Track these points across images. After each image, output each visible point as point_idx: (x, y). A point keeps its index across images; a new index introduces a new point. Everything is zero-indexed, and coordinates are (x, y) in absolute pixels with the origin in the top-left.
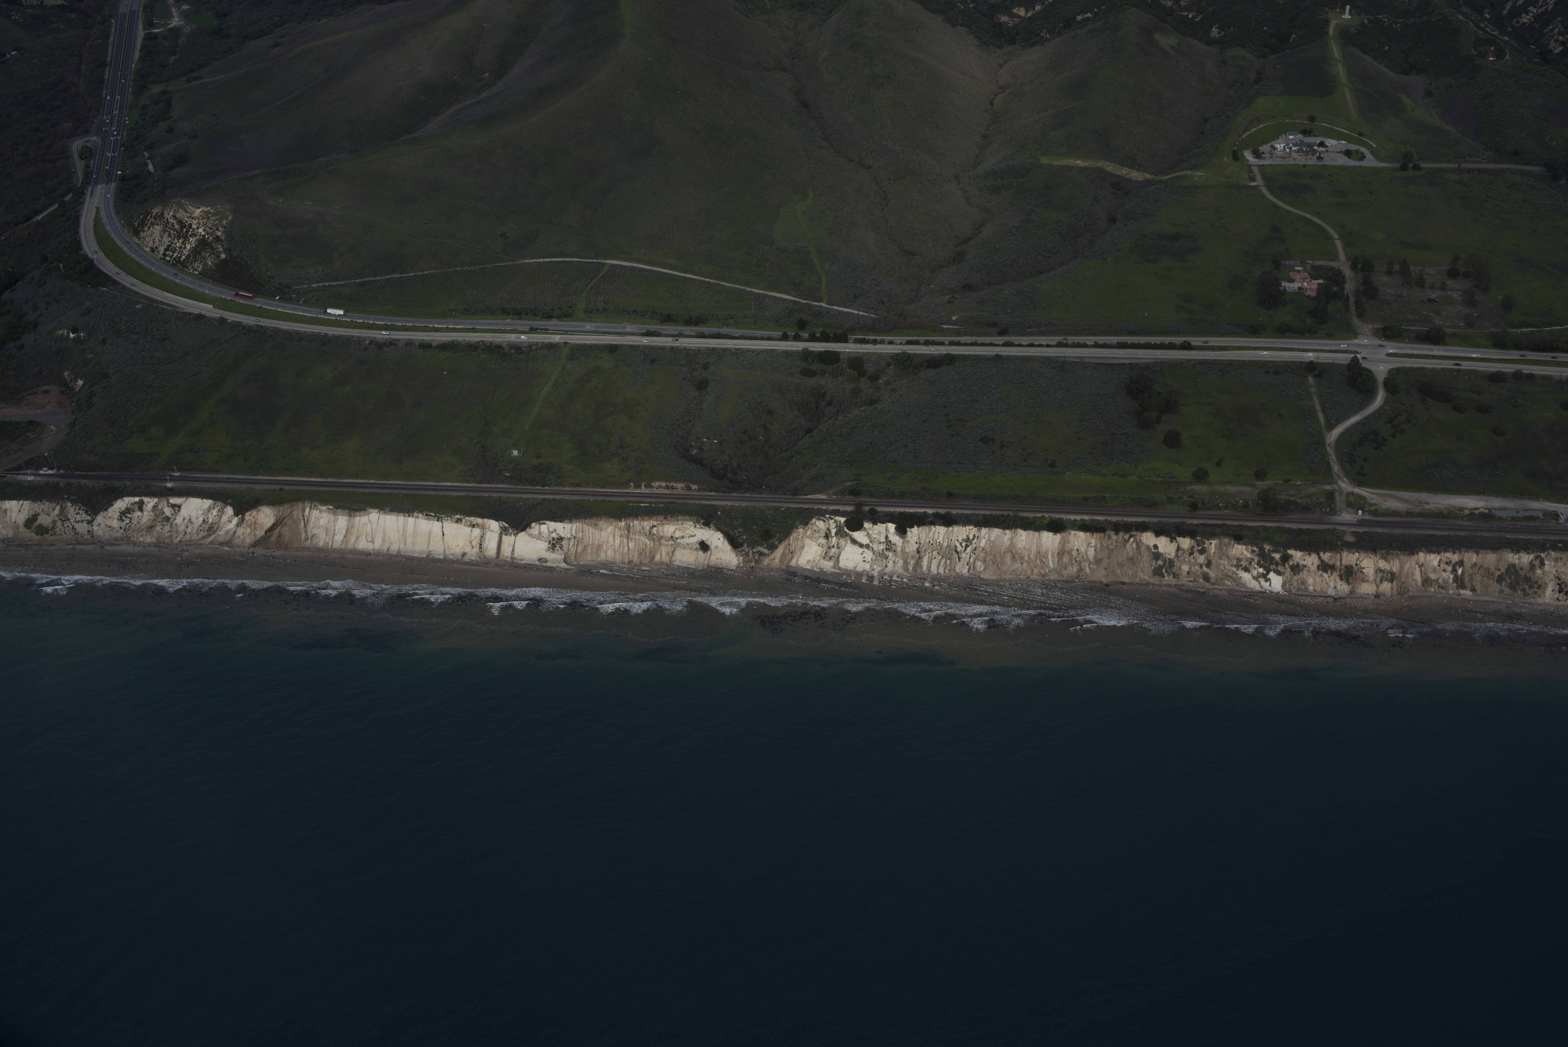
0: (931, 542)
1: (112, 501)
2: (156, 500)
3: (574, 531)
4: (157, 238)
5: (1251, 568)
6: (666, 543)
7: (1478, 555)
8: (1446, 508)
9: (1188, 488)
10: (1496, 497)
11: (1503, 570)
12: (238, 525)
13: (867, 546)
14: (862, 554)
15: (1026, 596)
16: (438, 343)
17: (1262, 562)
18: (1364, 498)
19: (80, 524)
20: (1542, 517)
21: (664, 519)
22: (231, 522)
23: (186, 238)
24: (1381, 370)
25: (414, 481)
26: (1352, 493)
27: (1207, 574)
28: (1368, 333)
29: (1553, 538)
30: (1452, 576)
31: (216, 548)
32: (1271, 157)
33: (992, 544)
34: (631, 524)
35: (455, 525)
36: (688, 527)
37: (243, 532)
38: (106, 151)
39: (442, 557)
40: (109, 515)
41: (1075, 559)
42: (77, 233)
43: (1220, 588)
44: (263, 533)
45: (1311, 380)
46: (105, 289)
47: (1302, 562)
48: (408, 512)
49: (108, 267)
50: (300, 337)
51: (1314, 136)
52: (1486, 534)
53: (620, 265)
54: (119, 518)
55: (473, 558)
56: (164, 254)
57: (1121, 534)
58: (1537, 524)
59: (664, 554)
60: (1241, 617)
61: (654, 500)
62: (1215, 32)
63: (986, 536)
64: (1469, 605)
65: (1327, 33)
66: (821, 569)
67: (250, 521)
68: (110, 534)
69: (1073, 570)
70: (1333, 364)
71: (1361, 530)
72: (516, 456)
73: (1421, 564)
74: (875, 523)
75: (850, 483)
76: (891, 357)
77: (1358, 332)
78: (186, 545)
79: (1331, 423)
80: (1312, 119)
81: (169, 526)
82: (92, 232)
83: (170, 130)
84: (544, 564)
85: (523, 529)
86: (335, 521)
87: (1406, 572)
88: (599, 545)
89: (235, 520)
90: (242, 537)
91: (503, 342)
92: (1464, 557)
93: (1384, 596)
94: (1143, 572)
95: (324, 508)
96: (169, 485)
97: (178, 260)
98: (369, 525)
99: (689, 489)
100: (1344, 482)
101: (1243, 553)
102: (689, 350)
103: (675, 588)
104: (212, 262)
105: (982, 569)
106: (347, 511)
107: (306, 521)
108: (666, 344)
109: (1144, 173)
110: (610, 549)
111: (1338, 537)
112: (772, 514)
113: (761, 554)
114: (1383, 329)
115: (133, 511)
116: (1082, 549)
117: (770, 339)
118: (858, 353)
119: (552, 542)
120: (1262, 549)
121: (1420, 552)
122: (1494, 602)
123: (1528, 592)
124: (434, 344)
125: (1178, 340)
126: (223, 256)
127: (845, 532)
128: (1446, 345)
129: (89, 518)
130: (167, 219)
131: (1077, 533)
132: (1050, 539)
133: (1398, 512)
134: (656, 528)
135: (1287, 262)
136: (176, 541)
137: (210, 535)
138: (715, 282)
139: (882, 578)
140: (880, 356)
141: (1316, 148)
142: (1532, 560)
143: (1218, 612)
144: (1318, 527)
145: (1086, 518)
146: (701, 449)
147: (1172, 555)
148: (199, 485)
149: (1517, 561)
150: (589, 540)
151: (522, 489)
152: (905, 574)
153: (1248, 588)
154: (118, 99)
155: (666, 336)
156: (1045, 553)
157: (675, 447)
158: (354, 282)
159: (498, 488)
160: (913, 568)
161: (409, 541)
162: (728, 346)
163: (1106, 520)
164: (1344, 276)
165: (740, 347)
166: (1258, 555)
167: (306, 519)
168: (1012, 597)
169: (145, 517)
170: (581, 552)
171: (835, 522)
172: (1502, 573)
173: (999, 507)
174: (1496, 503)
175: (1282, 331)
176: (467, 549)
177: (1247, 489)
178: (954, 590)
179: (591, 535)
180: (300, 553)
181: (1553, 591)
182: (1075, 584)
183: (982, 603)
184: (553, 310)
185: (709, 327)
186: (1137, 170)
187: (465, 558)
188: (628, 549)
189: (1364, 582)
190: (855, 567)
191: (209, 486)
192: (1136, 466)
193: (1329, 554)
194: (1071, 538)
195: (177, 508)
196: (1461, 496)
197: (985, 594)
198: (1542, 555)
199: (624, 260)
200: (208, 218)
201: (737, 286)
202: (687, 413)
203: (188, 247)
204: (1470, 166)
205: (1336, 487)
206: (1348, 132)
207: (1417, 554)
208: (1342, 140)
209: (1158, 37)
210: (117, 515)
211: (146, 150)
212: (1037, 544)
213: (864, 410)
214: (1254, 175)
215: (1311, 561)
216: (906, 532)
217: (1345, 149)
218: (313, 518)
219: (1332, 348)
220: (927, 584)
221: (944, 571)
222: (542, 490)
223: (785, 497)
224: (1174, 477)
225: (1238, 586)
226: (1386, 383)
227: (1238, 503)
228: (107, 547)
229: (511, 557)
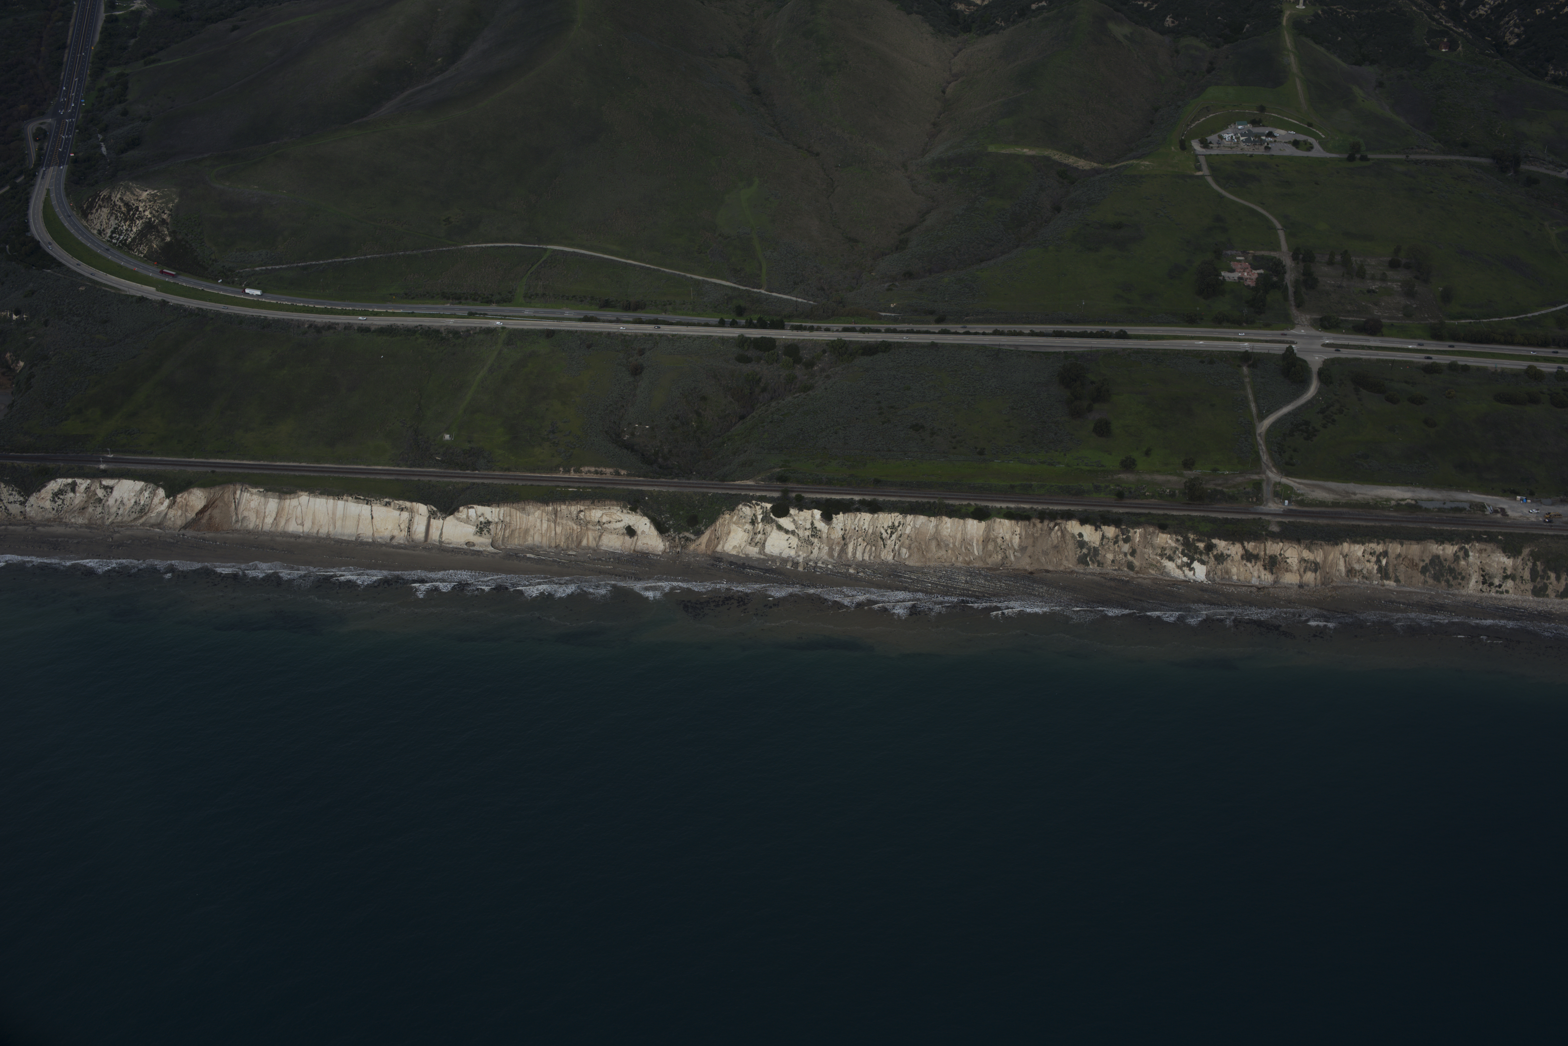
0: (857, 529)
1: (45, 482)
2: (89, 481)
3: (501, 515)
4: (104, 221)
5: (1175, 557)
6: (593, 528)
7: (1402, 546)
8: (1373, 499)
9: (1115, 477)
10: (1424, 488)
11: (1427, 561)
12: (169, 507)
13: (793, 533)
14: (787, 540)
15: (950, 583)
16: (377, 327)
17: (1186, 551)
18: (1291, 488)
19: (13, 505)
20: (1468, 508)
21: (592, 503)
22: (162, 504)
23: (132, 220)
24: (1315, 361)
25: (345, 465)
26: (1280, 483)
27: (1132, 562)
28: (1306, 323)
29: (1478, 529)
30: (1376, 567)
31: (147, 530)
32: (1218, 147)
33: (917, 531)
34: (559, 509)
35: (384, 509)
36: (615, 512)
37: (174, 514)
38: (61, 133)
39: (371, 540)
40: (42, 496)
41: (1000, 547)
42: (26, 215)
43: (1144, 576)
44: (194, 515)
45: (1245, 369)
46: (49, 271)
47: (1226, 552)
48: (338, 495)
49: (56, 250)
50: (240, 320)
51: (1263, 126)
52: (1411, 525)
53: (562, 251)
54: (52, 499)
55: (402, 542)
56: (111, 237)
57: (1046, 522)
58: (1463, 515)
59: (591, 538)
60: (1164, 606)
61: (582, 485)
62: (1169, 21)
63: (911, 524)
64: (1392, 596)
65: (1280, 23)
66: (747, 555)
67: (181, 503)
68: (43, 515)
69: (997, 558)
70: (1268, 354)
71: (1286, 520)
72: (447, 440)
73: (1345, 554)
74: (801, 509)
75: (778, 470)
76: (827, 344)
77: (1296, 322)
78: (118, 526)
79: (1263, 413)
80: (1262, 109)
81: (101, 507)
82: (41, 214)
83: (125, 113)
84: (472, 548)
85: (451, 513)
86: (266, 504)
87: (1330, 562)
88: (526, 530)
89: (167, 502)
90: (173, 519)
91: (441, 326)
92: (1388, 548)
93: (1308, 586)
94: (1067, 560)
95: (255, 491)
96: (102, 466)
97: (124, 243)
98: (299, 508)
99: (618, 474)
100: (1272, 472)
101: (1167, 542)
102: (625, 335)
103: (600, 573)
104: (157, 245)
105: (907, 556)
106: (277, 494)
107: (237, 503)
108: (603, 330)
109: (1091, 161)
110: (537, 533)
111: (1263, 527)
112: (699, 499)
113: (687, 539)
114: (1321, 320)
115: (66, 492)
116: (1007, 537)
117: (707, 325)
118: (794, 339)
119: (479, 526)
120: (1186, 538)
121: (1344, 542)
122: (1418, 593)
123: (1452, 583)
124: (373, 328)
125: (1114, 329)
126: (168, 239)
127: (771, 518)
128: (1383, 336)
129: (22, 499)
130: (114, 202)
131: (1002, 520)
132: (975, 527)
133: (1324, 502)
134: (583, 513)
135: (1229, 252)
136: (108, 522)
137: (142, 517)
138: (655, 267)
139: (807, 564)
140: (815, 343)
141: (1264, 138)
142: (1456, 551)
143: (1141, 600)
144: (1244, 517)
145: (1012, 505)
146: (633, 434)
147: (1097, 544)
148: (132, 467)
149: (1441, 552)
150: (517, 524)
151: (452, 473)
152: (830, 560)
153: (1172, 577)
154: (75, 81)
155: (604, 321)
156: (970, 541)
157: (606, 432)
158: (297, 266)
159: (428, 472)
160: (838, 554)
161: (339, 524)
162: (665, 332)
163: (1032, 508)
164: (1285, 266)
165: (676, 333)
166: (1183, 545)
167: (237, 501)
168: (936, 584)
169: (78, 498)
170: (508, 537)
171: (761, 508)
172: (1426, 564)
173: (926, 494)
174: (1423, 494)
175: (1220, 321)
176: (396, 533)
177: (1174, 478)
178: (879, 577)
179: (518, 520)
180: (230, 536)
181: (1477, 582)
182: (1000, 571)
183: (905, 589)
184: (492, 295)
185: (647, 313)
186: (1084, 159)
187: (393, 541)
188: (556, 533)
189: (1288, 572)
190: (781, 553)
191: (142, 468)
192: (1065, 455)
193: (1253, 544)
194: (996, 526)
195: (109, 489)
196: (1388, 487)
197: (909, 580)
198: (1466, 546)
199: (566, 246)
200: (155, 201)
201: (678, 273)
202: (621, 399)
203: (135, 229)
204: (1418, 157)
205: (1264, 476)
206: (1297, 123)
207: (1341, 544)
208: (1291, 131)
209: (1111, 26)
210: (49, 496)
211: (100, 133)
212: (962, 531)
213: (798, 397)
214: (1200, 165)
215: (1235, 550)
216: (832, 518)
217: (1294, 139)
218: (244, 501)
219: (1268, 338)
220: (851, 571)
221: (869, 557)
222: (471, 474)
223: (713, 482)
224: (1103, 466)
225: (1162, 575)
226: (1320, 373)
227: (1165, 492)
228: (39, 528)
229: (439, 541)
